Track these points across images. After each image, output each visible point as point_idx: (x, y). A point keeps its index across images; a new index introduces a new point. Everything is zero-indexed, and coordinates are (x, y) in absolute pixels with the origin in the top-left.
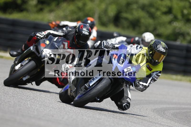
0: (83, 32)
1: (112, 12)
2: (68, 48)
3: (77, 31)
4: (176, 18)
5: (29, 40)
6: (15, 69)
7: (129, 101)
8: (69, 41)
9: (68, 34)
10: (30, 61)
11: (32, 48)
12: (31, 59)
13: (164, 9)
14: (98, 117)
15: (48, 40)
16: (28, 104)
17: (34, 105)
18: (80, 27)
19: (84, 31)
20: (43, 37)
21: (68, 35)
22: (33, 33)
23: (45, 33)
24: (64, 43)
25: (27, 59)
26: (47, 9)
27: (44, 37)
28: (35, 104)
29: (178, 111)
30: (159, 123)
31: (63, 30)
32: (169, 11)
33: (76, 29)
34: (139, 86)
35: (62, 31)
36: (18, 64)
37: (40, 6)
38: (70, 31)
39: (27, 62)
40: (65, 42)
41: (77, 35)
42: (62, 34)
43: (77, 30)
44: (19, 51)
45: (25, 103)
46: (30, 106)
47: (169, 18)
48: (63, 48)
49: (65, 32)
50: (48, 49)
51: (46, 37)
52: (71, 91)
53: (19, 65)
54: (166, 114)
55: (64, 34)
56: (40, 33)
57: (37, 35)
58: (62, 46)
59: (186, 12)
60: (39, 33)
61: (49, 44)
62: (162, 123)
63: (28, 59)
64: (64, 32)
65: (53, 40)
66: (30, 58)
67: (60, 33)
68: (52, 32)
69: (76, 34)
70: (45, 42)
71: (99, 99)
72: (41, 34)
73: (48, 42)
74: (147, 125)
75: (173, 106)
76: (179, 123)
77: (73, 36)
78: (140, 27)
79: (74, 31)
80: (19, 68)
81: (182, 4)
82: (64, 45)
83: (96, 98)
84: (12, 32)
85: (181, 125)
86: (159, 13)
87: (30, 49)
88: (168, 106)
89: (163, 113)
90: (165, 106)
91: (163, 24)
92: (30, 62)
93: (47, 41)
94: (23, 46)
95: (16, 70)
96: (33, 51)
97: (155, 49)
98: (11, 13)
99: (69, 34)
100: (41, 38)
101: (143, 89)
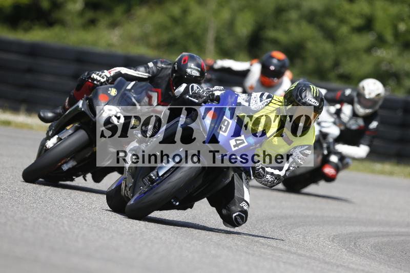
0: (189, 71)
1: (244, 27)
2: (158, 105)
3: (176, 69)
4: (381, 41)
5: (79, 88)
6: (46, 147)
7: (245, 208)
8: (160, 90)
9: (158, 74)
10: (76, 130)
11: (80, 104)
12: (79, 126)
13: (357, 22)
14: (213, 252)
15: (115, 87)
16: (63, 223)
17: (77, 226)
18: (183, 61)
19: (190, 68)
20: (104, 82)
21: (158, 76)
22: (86, 74)
23: (110, 73)
24: (150, 93)
25: (71, 126)
26: (104, 21)
27: (107, 81)
28: (78, 223)
29: (385, 240)
30: (345, 266)
31: (148, 67)
32: (368, 25)
33: (175, 64)
34: (264, 175)
35: (145, 68)
36: (53, 136)
37: (90, 15)
38: (162, 68)
39: (70, 132)
40: (151, 91)
41: (175, 77)
42: (145, 75)
43: (176, 66)
44: (59, 111)
45: (56, 222)
46: (68, 229)
47: (366, 39)
48: (147, 103)
49: (151, 72)
50: (113, 105)
51: (111, 81)
52: (126, 186)
53: (54, 140)
54: (359, 245)
55: (150, 75)
56: (98, 74)
57: (92, 76)
58: (146, 99)
59: (402, 27)
60: (98, 72)
61: (115, 96)
62: (351, 265)
63: (73, 128)
64: (149, 71)
65: (125, 87)
66: (77, 125)
67: (141, 73)
68: (124, 70)
69: (174, 75)
70: (109, 90)
71: (178, 204)
72: (101, 75)
73: (113, 92)
74: (319, 269)
75: (375, 229)
76: (388, 265)
77: (167, 79)
78: (304, 59)
79: (170, 68)
80: (55, 144)
81: (394, 10)
82: (150, 98)
83: (172, 200)
84: (30, 70)
85: (392, 269)
86: (344, 30)
87: (78, 106)
88: (364, 229)
89: (353, 244)
90: (357, 229)
91: (354, 54)
92: (76, 133)
93: (113, 89)
94: (66, 100)
95: (49, 149)
96: (83, 109)
97: (298, 99)
98: (27, 30)
99: (160, 75)
100: (102, 84)
101: (273, 183)
